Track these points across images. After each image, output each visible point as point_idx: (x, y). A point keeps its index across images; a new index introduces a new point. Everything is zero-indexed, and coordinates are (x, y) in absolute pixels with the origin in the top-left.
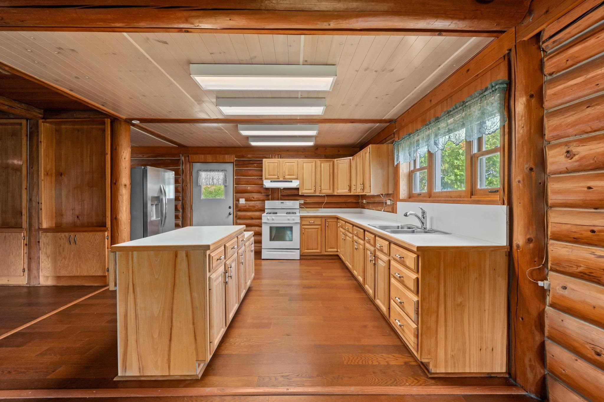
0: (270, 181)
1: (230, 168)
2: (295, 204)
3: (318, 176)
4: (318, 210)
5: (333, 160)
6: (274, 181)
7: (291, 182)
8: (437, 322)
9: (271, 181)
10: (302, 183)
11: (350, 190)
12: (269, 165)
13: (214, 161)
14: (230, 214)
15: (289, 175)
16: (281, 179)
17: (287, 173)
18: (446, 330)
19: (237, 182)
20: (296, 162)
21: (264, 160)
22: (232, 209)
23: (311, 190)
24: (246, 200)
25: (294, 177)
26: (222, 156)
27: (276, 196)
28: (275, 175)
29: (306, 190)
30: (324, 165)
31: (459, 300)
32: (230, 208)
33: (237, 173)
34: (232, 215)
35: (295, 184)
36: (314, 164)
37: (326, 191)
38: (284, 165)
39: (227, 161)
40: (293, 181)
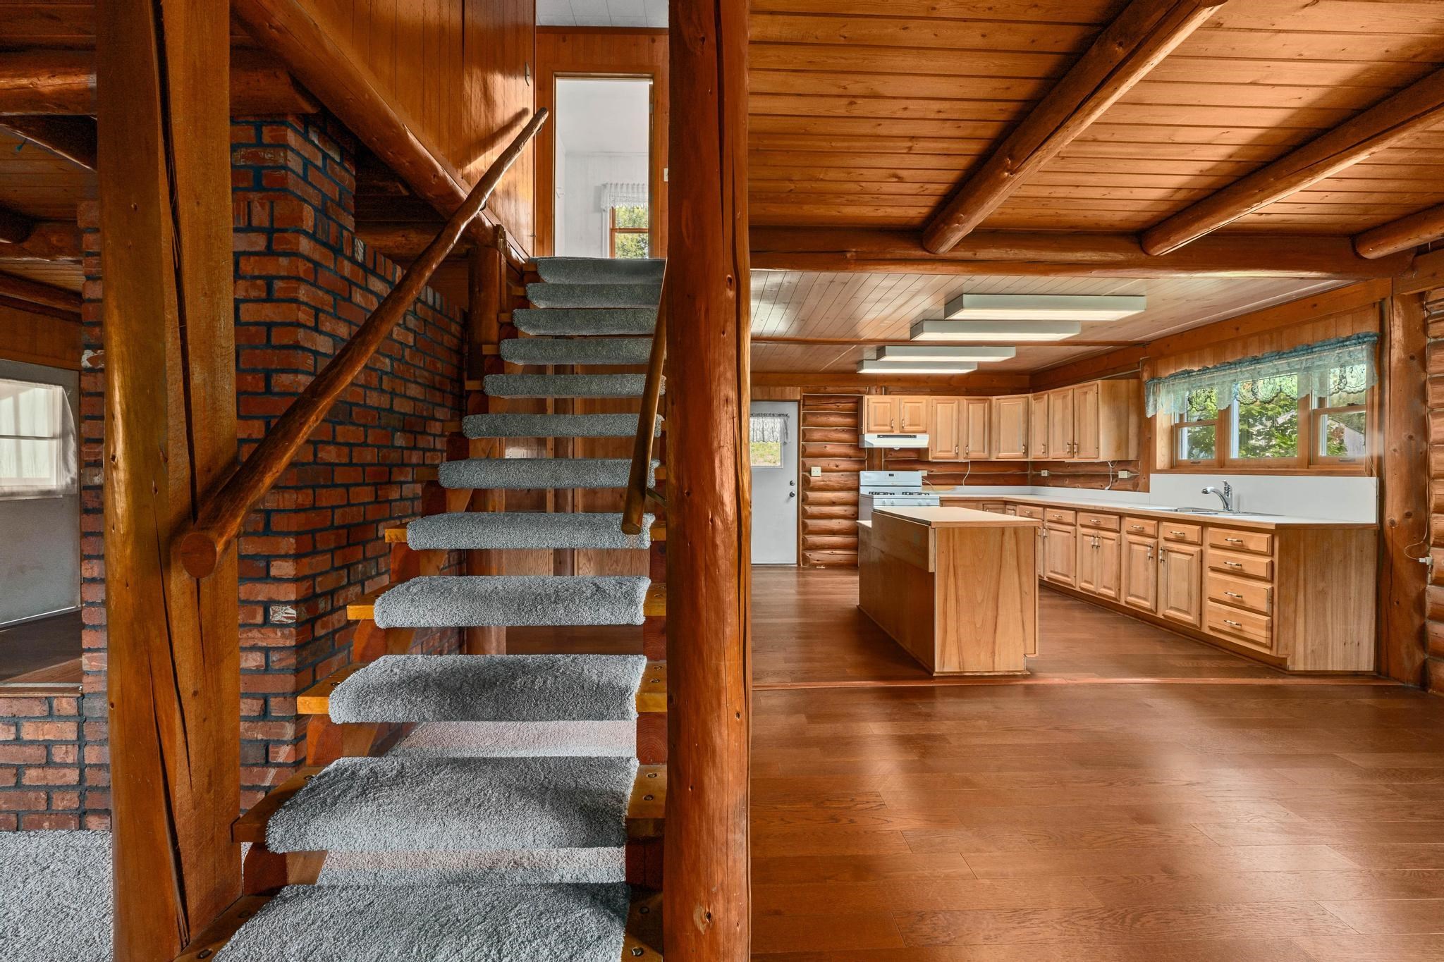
0: (876, 435)
1: (792, 409)
2: (915, 477)
3: (963, 428)
4: (954, 489)
5: (990, 397)
6: (884, 436)
7: (915, 437)
9: (879, 436)
10: (934, 441)
11: (1026, 453)
12: (875, 407)
13: (766, 398)
14: (792, 495)
15: (910, 425)
16: (896, 433)
17: (907, 422)
18: (1305, 622)
19: (803, 436)
20: (925, 401)
21: (866, 397)
22: (796, 486)
23: (951, 451)
24: (823, 471)
25: (921, 428)
26: (778, 389)
27: (876, 462)
28: (886, 425)
29: (941, 451)
30: (973, 409)
32: (791, 484)
33: (802, 419)
34: (796, 497)
35: (921, 442)
36: (955, 406)
37: (976, 451)
38: (902, 406)
39: (788, 398)
40: (918, 435)
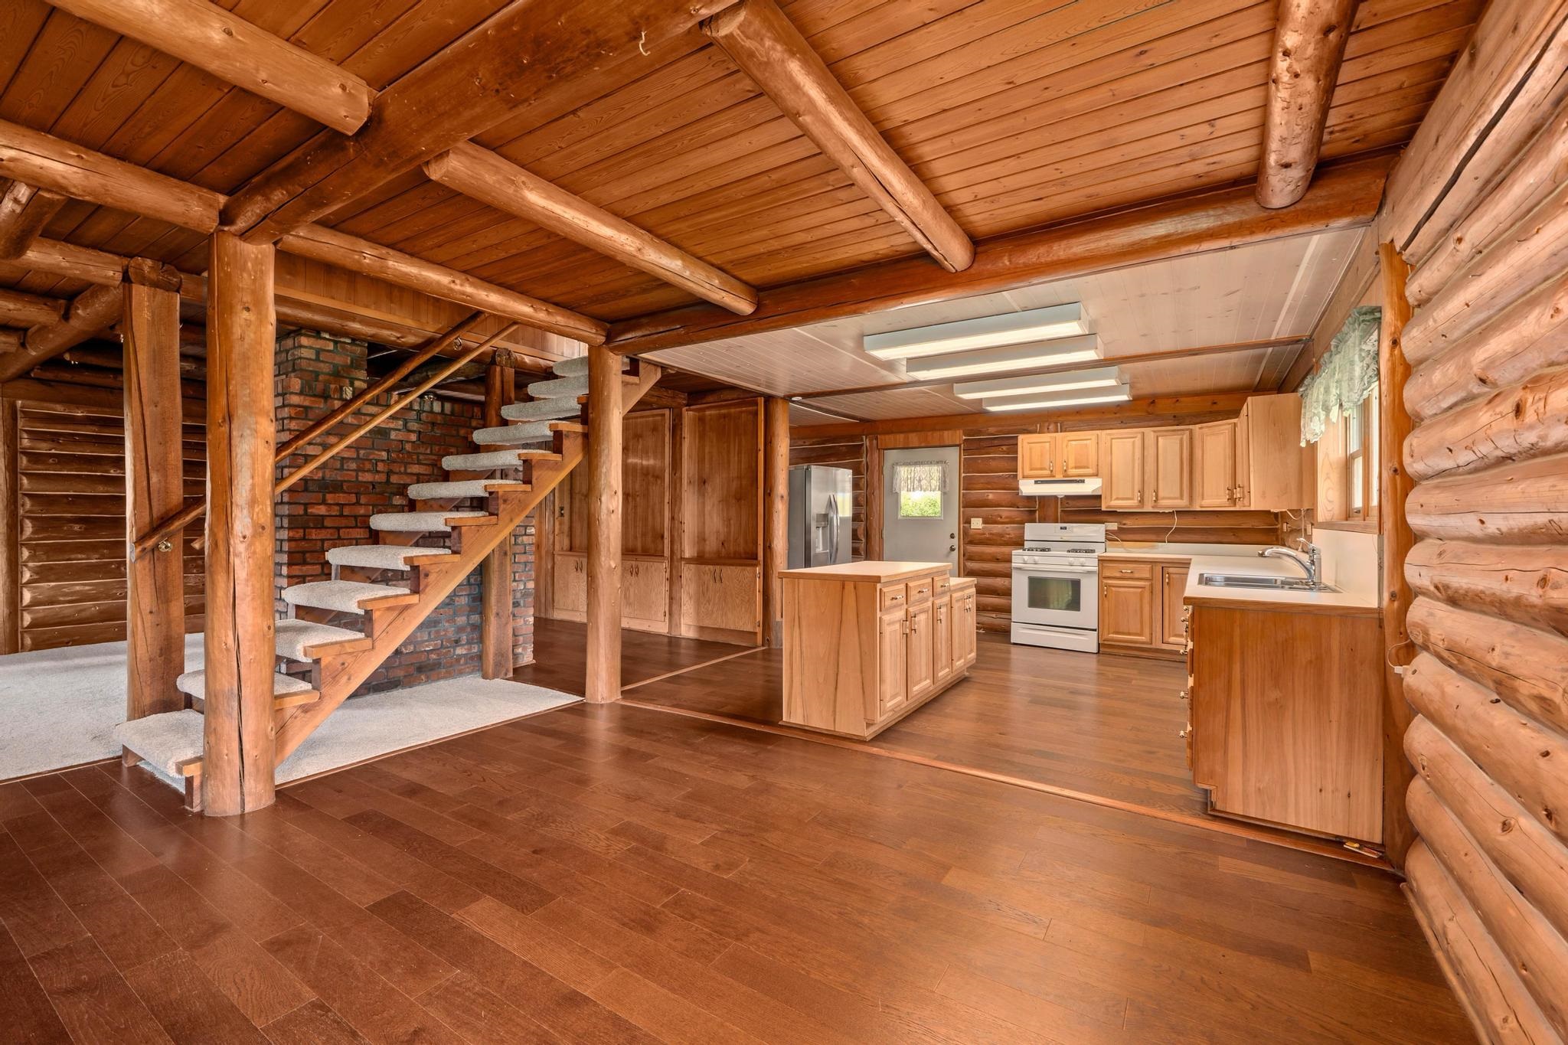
0: (1033, 481)
1: (953, 456)
2: (1095, 531)
3: (1150, 467)
4: (1153, 547)
5: (1191, 427)
6: (1043, 482)
7: (1083, 481)
8: (1227, 726)
9: (1036, 482)
10: (1109, 484)
11: (1232, 499)
12: (1031, 449)
13: (923, 445)
14: (952, 549)
15: (1076, 468)
16: (1059, 477)
17: (1072, 463)
18: (1245, 744)
19: (967, 484)
20: (1094, 438)
21: (1021, 437)
22: (956, 538)
23: (1132, 499)
24: (985, 522)
25: (1090, 471)
26: (937, 434)
27: (1050, 512)
28: (1044, 469)
29: (1117, 499)
30: (1168, 443)
31: (1274, 695)
32: (952, 536)
33: (968, 466)
34: (957, 551)
35: (1090, 486)
36: (1138, 441)
37: (1171, 498)
38: (1064, 446)
39: (947, 444)
40: (1087, 480)
